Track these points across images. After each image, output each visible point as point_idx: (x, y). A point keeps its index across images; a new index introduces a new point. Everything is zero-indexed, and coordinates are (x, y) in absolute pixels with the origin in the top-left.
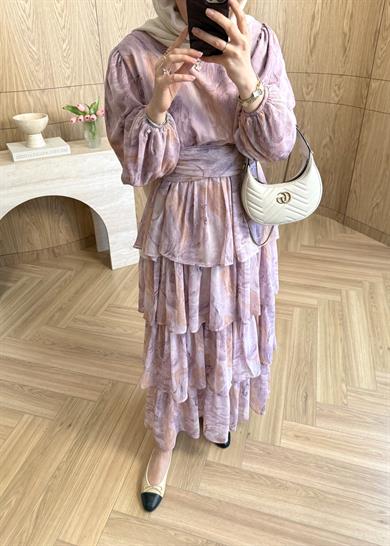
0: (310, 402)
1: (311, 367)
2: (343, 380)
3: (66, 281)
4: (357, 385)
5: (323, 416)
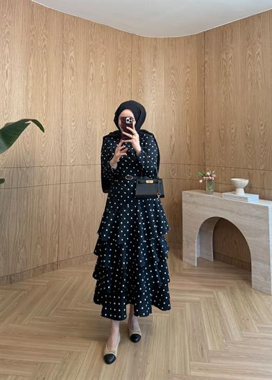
1: (202, 333)
2: (223, 338)
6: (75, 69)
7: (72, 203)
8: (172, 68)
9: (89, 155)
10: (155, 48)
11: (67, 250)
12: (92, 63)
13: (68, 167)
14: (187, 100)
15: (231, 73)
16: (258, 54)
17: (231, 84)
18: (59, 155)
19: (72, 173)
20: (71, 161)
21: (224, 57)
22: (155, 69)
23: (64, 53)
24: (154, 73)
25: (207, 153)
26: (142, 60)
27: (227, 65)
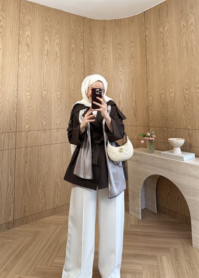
6: (30, 46)
7: (28, 165)
8: (119, 44)
9: (45, 121)
10: (104, 28)
11: (23, 209)
12: (46, 41)
13: (24, 133)
14: (132, 70)
15: (169, 43)
16: (192, 24)
17: (169, 53)
18: (14, 122)
19: (27, 138)
20: (27, 127)
21: (162, 30)
22: (104, 46)
23: (20, 32)
24: (104, 48)
25: (150, 116)
26: (93, 39)
27: (164, 36)
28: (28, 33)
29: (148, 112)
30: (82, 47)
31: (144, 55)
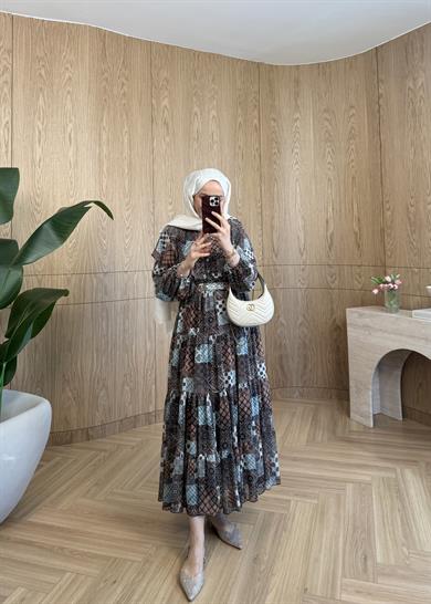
0: (369, 563)
1: (369, 534)
2: (403, 545)
3: (100, 460)
4: (418, 548)
5: (384, 575)
6: (170, 124)
8: (325, 111)
10: (297, 82)
12: (196, 114)
14: (352, 161)
21: (411, 85)
22: (298, 115)
23: (154, 101)
24: (296, 120)
25: (388, 247)
26: (277, 103)
27: (416, 97)
28: (165, 102)
29: (383, 241)
30: (256, 121)
31: (377, 131)
